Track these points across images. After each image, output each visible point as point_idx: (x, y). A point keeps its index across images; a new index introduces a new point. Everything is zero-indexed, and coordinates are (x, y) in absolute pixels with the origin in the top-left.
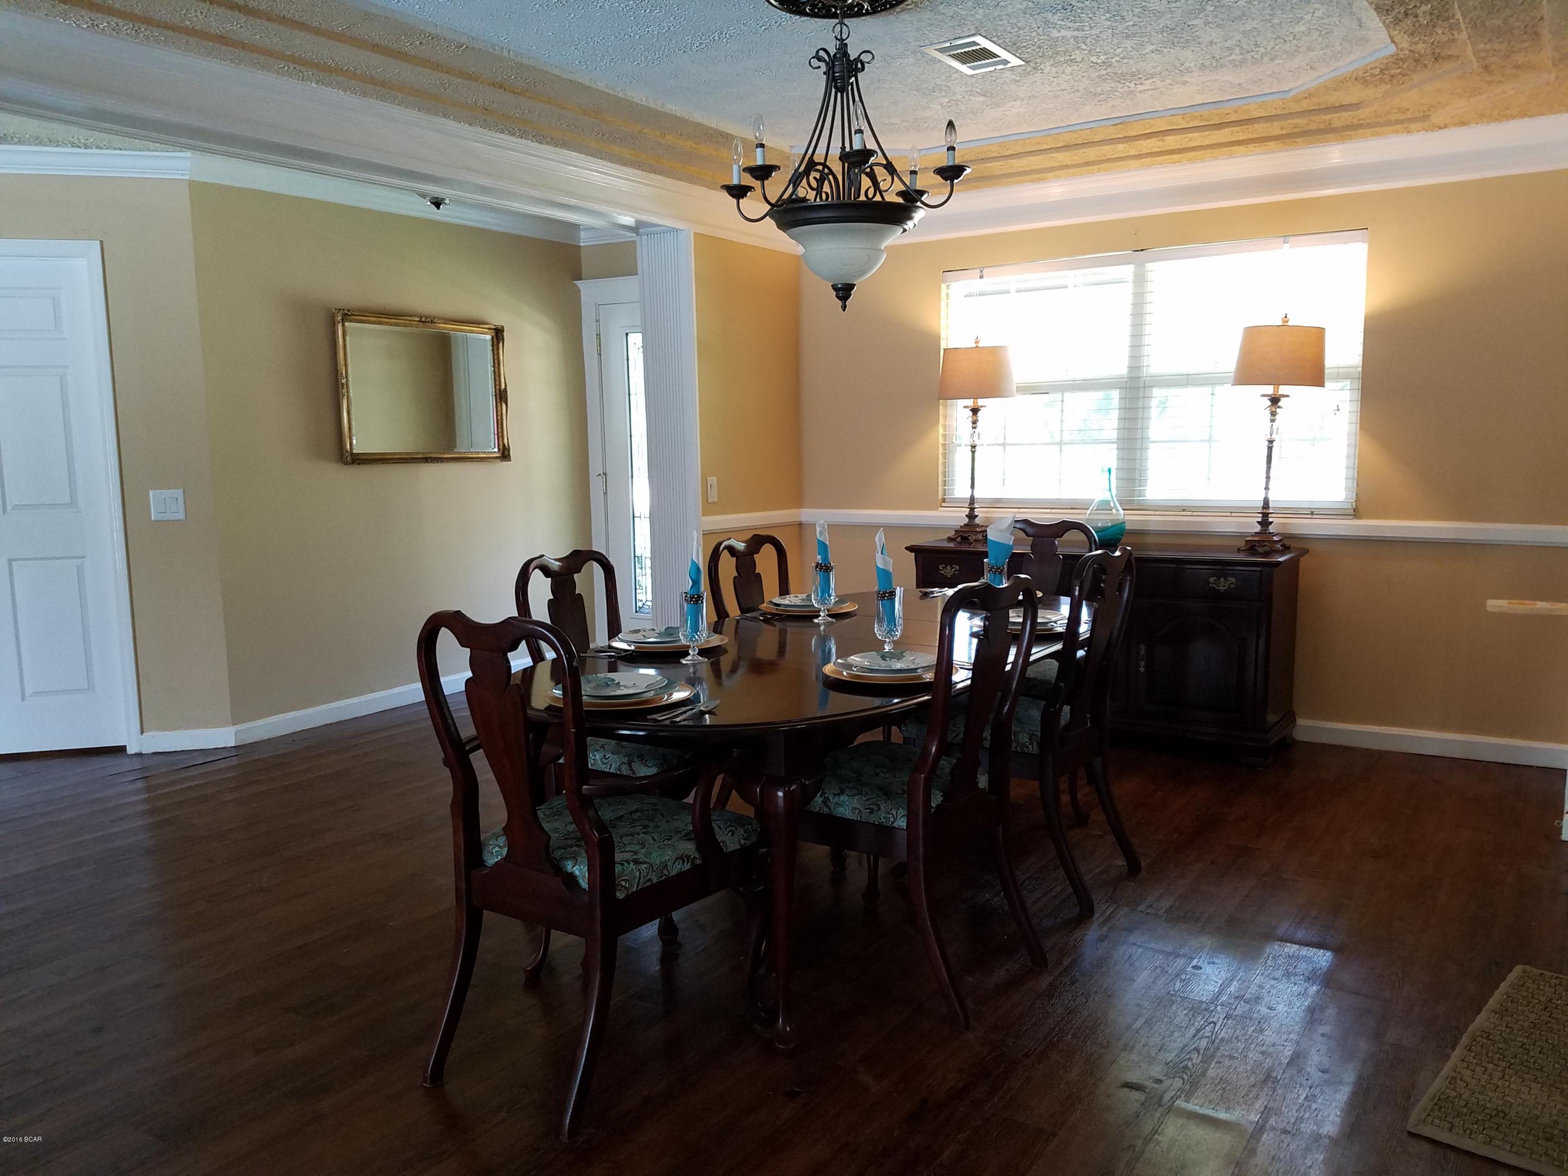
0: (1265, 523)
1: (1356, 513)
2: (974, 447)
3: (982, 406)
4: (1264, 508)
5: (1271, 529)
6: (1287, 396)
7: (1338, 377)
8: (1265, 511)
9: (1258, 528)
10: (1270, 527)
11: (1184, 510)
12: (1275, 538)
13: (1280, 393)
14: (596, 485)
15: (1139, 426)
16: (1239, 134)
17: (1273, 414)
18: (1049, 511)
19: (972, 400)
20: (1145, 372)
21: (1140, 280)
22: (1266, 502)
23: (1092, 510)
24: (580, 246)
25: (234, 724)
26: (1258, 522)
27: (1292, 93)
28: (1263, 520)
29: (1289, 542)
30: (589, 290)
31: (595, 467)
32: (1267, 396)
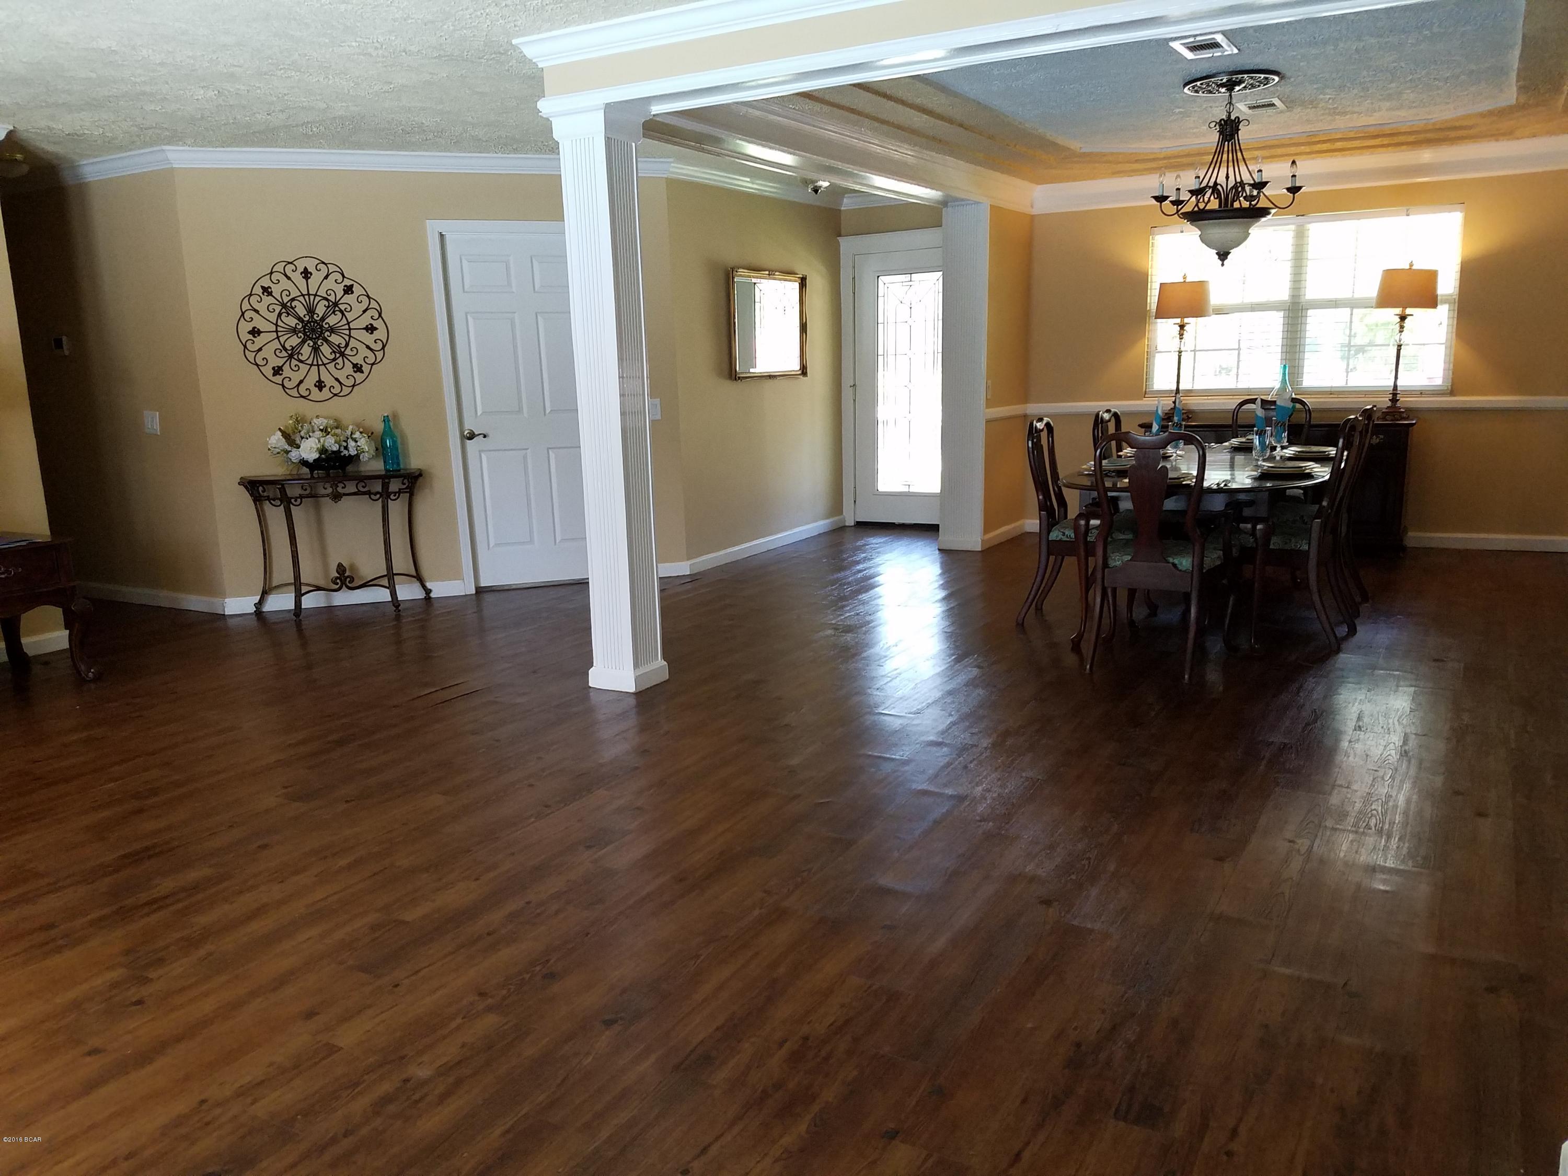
0: (1394, 400)
1: (1452, 392)
2: (1180, 352)
3: (1186, 323)
4: (1393, 390)
5: (1398, 404)
6: (1412, 315)
7: (1445, 302)
8: (1395, 392)
9: (1389, 404)
10: (1398, 403)
11: (1331, 394)
12: (1402, 410)
13: (1406, 313)
14: (847, 393)
15: (1299, 336)
16: (1386, 141)
17: (1402, 327)
18: (1231, 397)
19: (1180, 319)
20: (1302, 300)
21: (1300, 237)
22: (1395, 386)
23: (1272, 395)
24: (840, 210)
25: (688, 559)
26: (1390, 400)
27: (1433, 121)
28: (1393, 398)
29: (1411, 412)
30: (847, 245)
31: (847, 381)
32: (1397, 315)
